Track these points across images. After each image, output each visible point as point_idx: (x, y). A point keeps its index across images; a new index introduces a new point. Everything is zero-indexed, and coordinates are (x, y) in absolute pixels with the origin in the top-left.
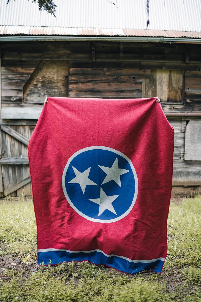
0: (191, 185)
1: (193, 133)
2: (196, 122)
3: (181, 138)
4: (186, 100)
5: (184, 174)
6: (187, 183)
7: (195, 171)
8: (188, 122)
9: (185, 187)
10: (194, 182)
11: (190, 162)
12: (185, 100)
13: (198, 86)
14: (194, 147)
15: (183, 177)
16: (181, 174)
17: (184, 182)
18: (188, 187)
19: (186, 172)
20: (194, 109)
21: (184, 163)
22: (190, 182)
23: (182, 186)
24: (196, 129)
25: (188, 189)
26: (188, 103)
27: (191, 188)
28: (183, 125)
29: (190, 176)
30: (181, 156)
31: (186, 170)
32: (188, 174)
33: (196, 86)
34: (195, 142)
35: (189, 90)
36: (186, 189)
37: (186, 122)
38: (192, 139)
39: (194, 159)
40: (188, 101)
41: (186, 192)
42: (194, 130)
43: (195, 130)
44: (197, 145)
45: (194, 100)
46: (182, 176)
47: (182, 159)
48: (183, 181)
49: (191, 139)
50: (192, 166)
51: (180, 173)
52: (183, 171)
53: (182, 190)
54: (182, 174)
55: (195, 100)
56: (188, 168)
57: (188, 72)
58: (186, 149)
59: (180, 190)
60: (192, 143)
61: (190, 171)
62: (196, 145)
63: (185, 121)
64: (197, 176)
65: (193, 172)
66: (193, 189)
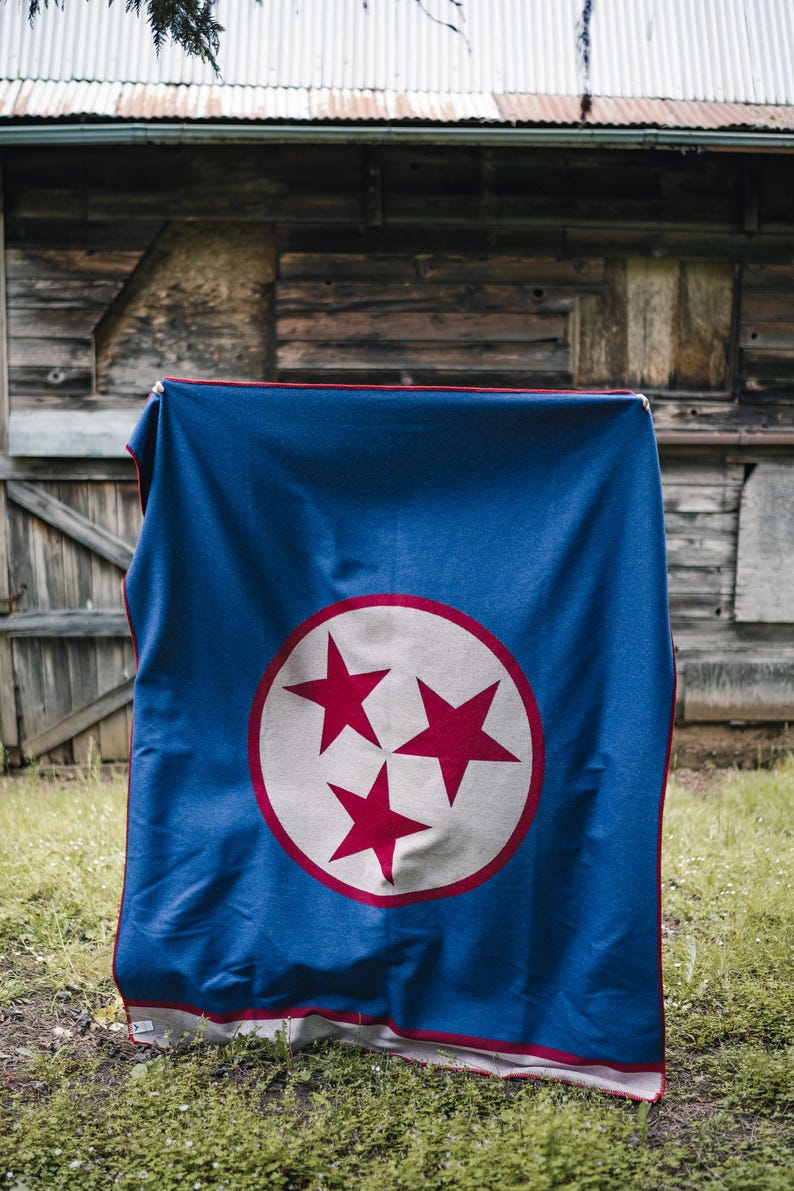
0: (758, 718)
1: (769, 512)
2: (783, 468)
3: (724, 532)
4: (743, 383)
5: (734, 677)
6: (742, 710)
7: (775, 665)
8: (749, 470)
9: (735, 728)
10: (772, 709)
11: (756, 628)
12: (740, 382)
13: (790, 326)
14: (776, 569)
15: (728, 687)
16: (719, 675)
17: (732, 707)
18: (748, 726)
19: (741, 667)
21: (731, 634)
22: (755, 709)
23: (725, 724)
24: (782, 497)
25: (749, 737)
26: (753, 393)
27: (758, 732)
28: (730, 482)
29: (755, 682)
30: (722, 605)
31: (741, 659)
32: (747, 675)
33: (782, 326)
34: (779, 550)
35: (758, 343)
36: (738, 733)
37: (741, 470)
38: (765, 539)
39: (773, 615)
40: (752, 384)
41: (739, 746)
42: (773, 503)
43: (780, 501)
44: (787, 561)
45: (778, 380)
46: (724, 685)
47: (725, 615)
48: (727, 705)
49: (763, 536)
50: (764, 643)
51: (717, 672)
52: (727, 665)
53: (722, 740)
54: (724, 677)
55: (782, 380)
56: (750, 653)
57: (752, 267)
58: (744, 578)
59: (714, 740)
60: (765, 551)
61: (756, 665)
62: (781, 561)
63: (738, 464)
64: (783, 685)
65: (767, 667)
66: (765, 735)
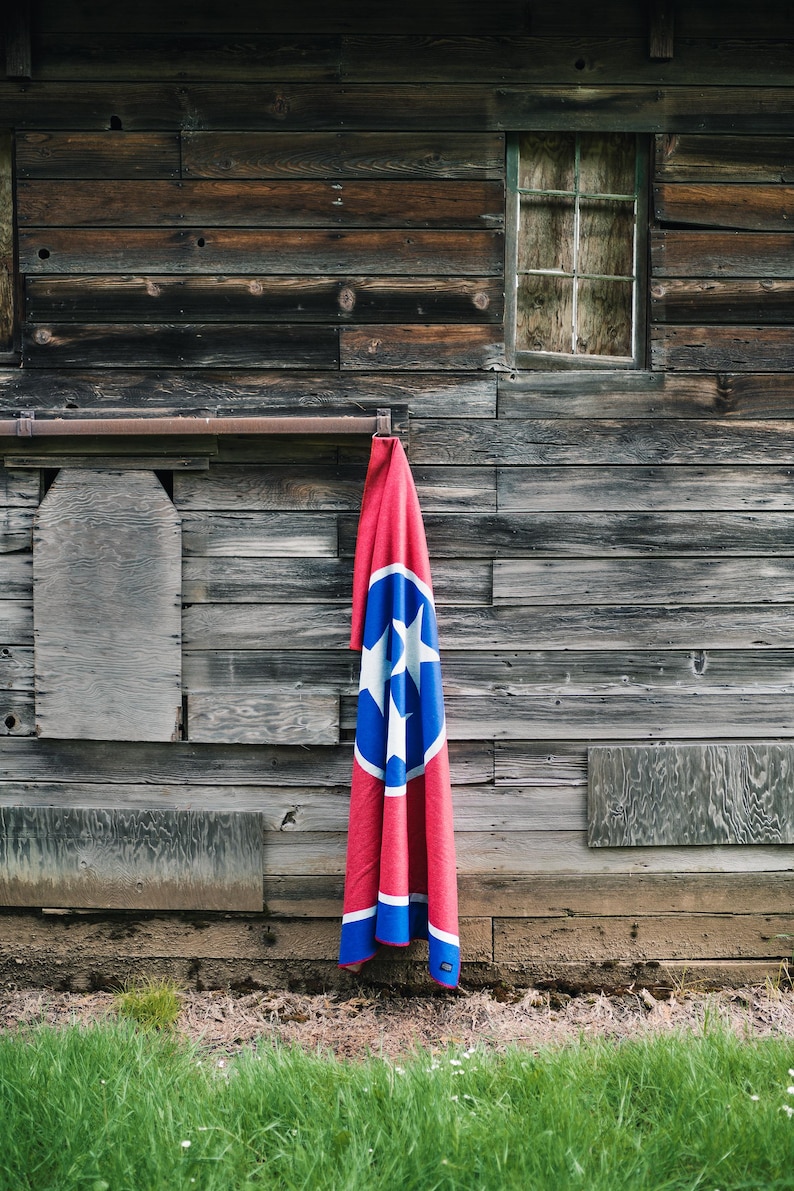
0: (91, 904)
1: (83, 552)
2: (104, 476)
3: (11, 586)
4: (27, 334)
5: (42, 834)
6: (61, 890)
7: (114, 814)
8: (48, 478)
9: (53, 919)
10: (114, 890)
11: (78, 751)
12: (22, 332)
13: (106, 236)
14: (102, 651)
15: (33, 850)
16: (18, 829)
17: (44, 885)
18: (72, 919)
19: (53, 816)
20: (92, 395)
21: (35, 761)
22: (80, 890)
23: (34, 912)
24: (106, 526)
25: (80, 935)
26: (47, 349)
27: (95, 928)
28: (17, 501)
29: (82, 843)
30: (16, 713)
32: (65, 831)
33: (93, 235)
34: (107, 618)
35: (50, 266)
36: (59, 929)
37: (36, 480)
38: (81, 599)
39: (104, 729)
40: (44, 335)
41: (61, 950)
42: (90, 536)
43: (102, 534)
44: (123, 636)
45: (90, 326)
46: (26, 846)
47: (22, 728)
48: (35, 881)
49: (75, 594)
50: (93, 777)
51: (12, 824)
52: (31, 814)
53: (32, 940)
54: (25, 833)
55: (98, 328)
56: (70, 792)
57: (31, 137)
58: (47, 666)
59: (20, 938)
60: (80, 619)
61: (80, 812)
62: (113, 635)
63: (30, 470)
64: (130, 848)
65: (101, 818)
66: (108, 933)
